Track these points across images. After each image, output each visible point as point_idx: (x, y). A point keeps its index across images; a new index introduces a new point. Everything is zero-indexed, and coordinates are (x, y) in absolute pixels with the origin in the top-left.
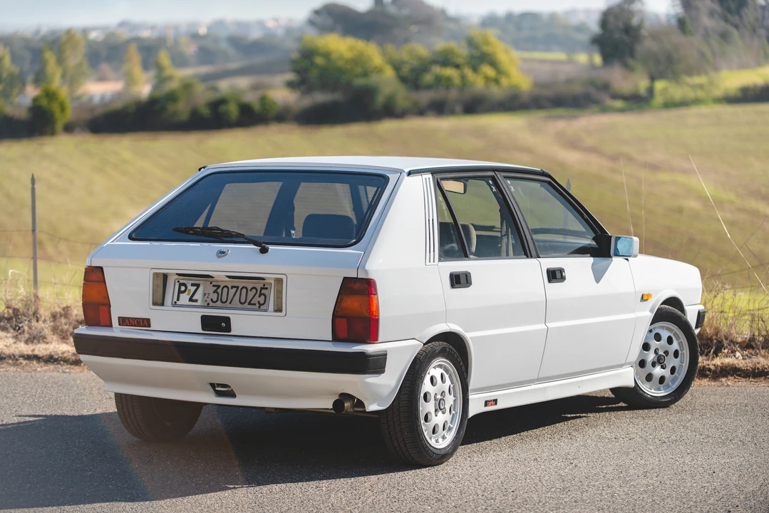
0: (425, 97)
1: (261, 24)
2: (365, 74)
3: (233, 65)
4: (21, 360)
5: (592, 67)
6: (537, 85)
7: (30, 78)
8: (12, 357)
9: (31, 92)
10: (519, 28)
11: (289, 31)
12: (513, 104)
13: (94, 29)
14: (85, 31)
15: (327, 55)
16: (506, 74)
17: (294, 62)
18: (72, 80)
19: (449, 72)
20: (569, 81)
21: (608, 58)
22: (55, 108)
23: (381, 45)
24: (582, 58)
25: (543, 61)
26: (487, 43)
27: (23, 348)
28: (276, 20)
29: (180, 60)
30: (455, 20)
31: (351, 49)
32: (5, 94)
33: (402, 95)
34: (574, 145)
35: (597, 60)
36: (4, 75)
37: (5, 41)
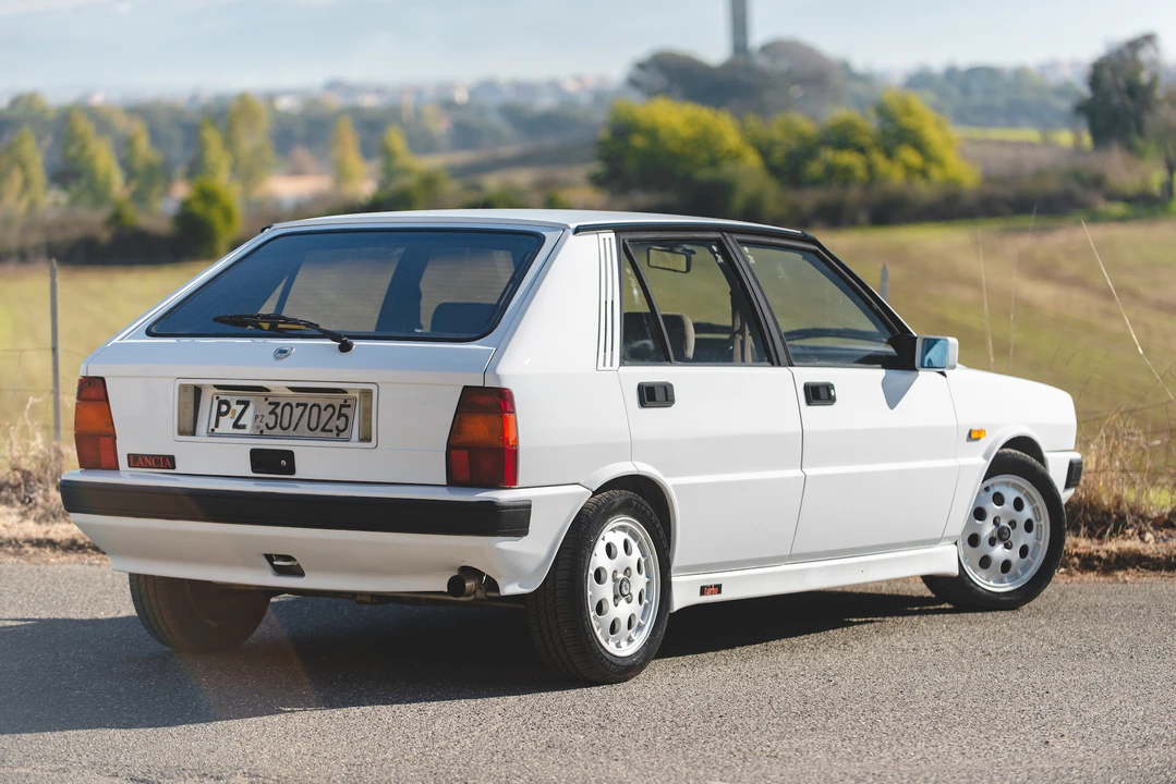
0: (809, 199)
1: (555, 86)
2: (714, 162)
3: (508, 150)
4: (27, 547)
5: (1078, 148)
6: (988, 178)
7: (180, 170)
8: (14, 542)
9: (181, 191)
10: (966, 90)
11: (599, 97)
12: (949, 209)
13: (286, 93)
14: (270, 97)
15: (652, 133)
16: (940, 163)
17: (600, 144)
18: (247, 173)
19: (848, 158)
20: (1040, 173)
21: (1101, 135)
22: (216, 216)
23: (739, 117)
24: (1065, 138)
25: (1002, 143)
26: (908, 111)
27: (32, 529)
28: (579, 79)
29: (422, 143)
30: (865, 79)
31: (690, 122)
32: (139, 197)
33: (773, 194)
34: (1044, 272)
35: (1087, 140)
36: (139, 164)
37: (141, 111)
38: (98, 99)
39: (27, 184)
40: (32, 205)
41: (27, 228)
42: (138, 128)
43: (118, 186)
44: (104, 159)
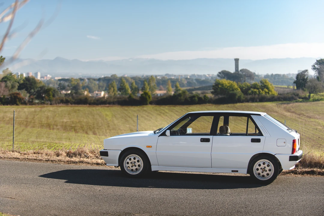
0: (249, 97)
1: (205, 76)
2: (233, 90)
3: (197, 87)
5: (294, 89)
6: (279, 94)
7: (140, 89)
9: (141, 92)
10: (275, 79)
11: (212, 78)
12: (272, 99)
13: (159, 76)
14: (156, 76)
15: (222, 85)
16: (271, 92)
17: (213, 86)
18: (152, 90)
19: (255, 90)
20: (288, 93)
21: (298, 88)
22: (147, 97)
23: (237, 83)
24: (291, 87)
25: (281, 88)
26: (266, 82)
28: (209, 75)
29: (182, 85)
30: (258, 76)
31: (229, 83)
32: (133, 93)
33: (243, 96)
34: (288, 111)
35: (295, 88)
36: (133, 87)
37: (134, 78)
38: (126, 76)
39: (114, 90)
40: (115, 94)
41: (114, 98)
42: (133, 81)
43: (130, 91)
44: (127, 86)
